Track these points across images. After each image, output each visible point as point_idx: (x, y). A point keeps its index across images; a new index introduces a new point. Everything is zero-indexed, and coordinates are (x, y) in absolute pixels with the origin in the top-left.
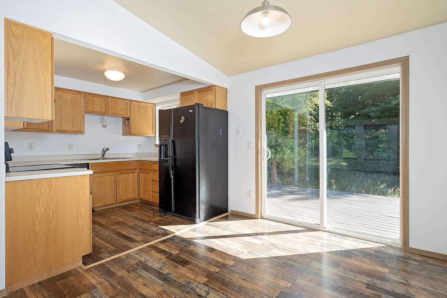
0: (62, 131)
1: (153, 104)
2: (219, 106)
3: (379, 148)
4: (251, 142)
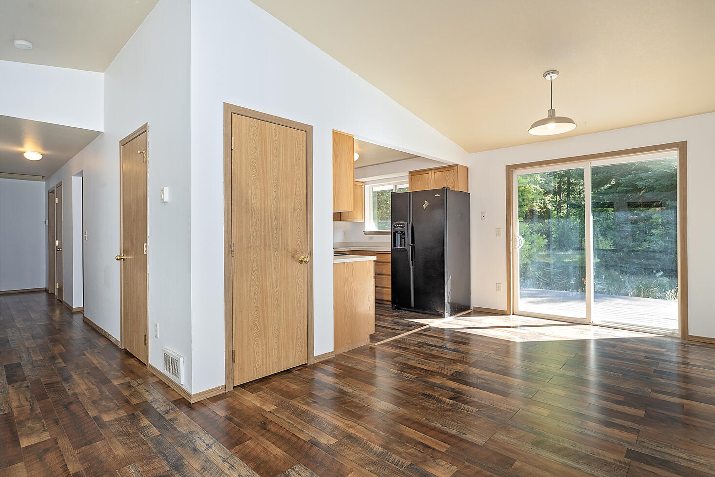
1: (362, 182)
2: (461, 188)
3: (653, 234)
4: (500, 228)
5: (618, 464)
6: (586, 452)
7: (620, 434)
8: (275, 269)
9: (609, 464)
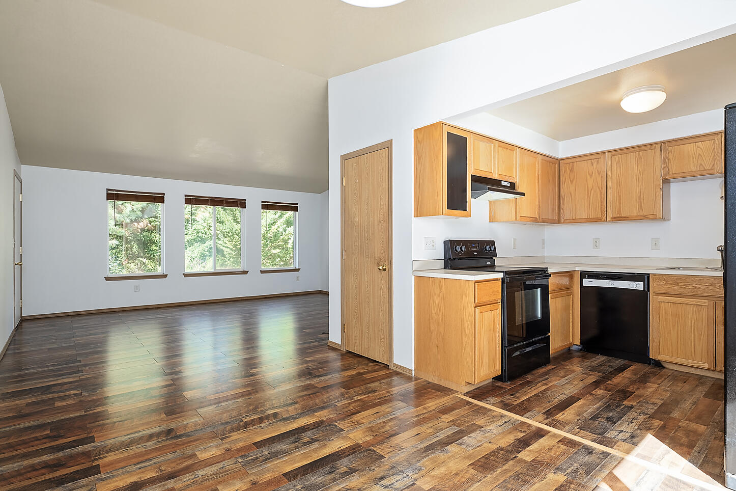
0: (621, 219)
5: (101, 456)
6: (131, 448)
7: (116, 484)
8: (367, 272)
9: (108, 452)
